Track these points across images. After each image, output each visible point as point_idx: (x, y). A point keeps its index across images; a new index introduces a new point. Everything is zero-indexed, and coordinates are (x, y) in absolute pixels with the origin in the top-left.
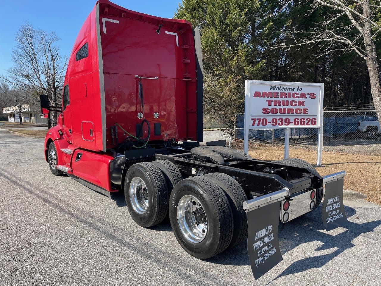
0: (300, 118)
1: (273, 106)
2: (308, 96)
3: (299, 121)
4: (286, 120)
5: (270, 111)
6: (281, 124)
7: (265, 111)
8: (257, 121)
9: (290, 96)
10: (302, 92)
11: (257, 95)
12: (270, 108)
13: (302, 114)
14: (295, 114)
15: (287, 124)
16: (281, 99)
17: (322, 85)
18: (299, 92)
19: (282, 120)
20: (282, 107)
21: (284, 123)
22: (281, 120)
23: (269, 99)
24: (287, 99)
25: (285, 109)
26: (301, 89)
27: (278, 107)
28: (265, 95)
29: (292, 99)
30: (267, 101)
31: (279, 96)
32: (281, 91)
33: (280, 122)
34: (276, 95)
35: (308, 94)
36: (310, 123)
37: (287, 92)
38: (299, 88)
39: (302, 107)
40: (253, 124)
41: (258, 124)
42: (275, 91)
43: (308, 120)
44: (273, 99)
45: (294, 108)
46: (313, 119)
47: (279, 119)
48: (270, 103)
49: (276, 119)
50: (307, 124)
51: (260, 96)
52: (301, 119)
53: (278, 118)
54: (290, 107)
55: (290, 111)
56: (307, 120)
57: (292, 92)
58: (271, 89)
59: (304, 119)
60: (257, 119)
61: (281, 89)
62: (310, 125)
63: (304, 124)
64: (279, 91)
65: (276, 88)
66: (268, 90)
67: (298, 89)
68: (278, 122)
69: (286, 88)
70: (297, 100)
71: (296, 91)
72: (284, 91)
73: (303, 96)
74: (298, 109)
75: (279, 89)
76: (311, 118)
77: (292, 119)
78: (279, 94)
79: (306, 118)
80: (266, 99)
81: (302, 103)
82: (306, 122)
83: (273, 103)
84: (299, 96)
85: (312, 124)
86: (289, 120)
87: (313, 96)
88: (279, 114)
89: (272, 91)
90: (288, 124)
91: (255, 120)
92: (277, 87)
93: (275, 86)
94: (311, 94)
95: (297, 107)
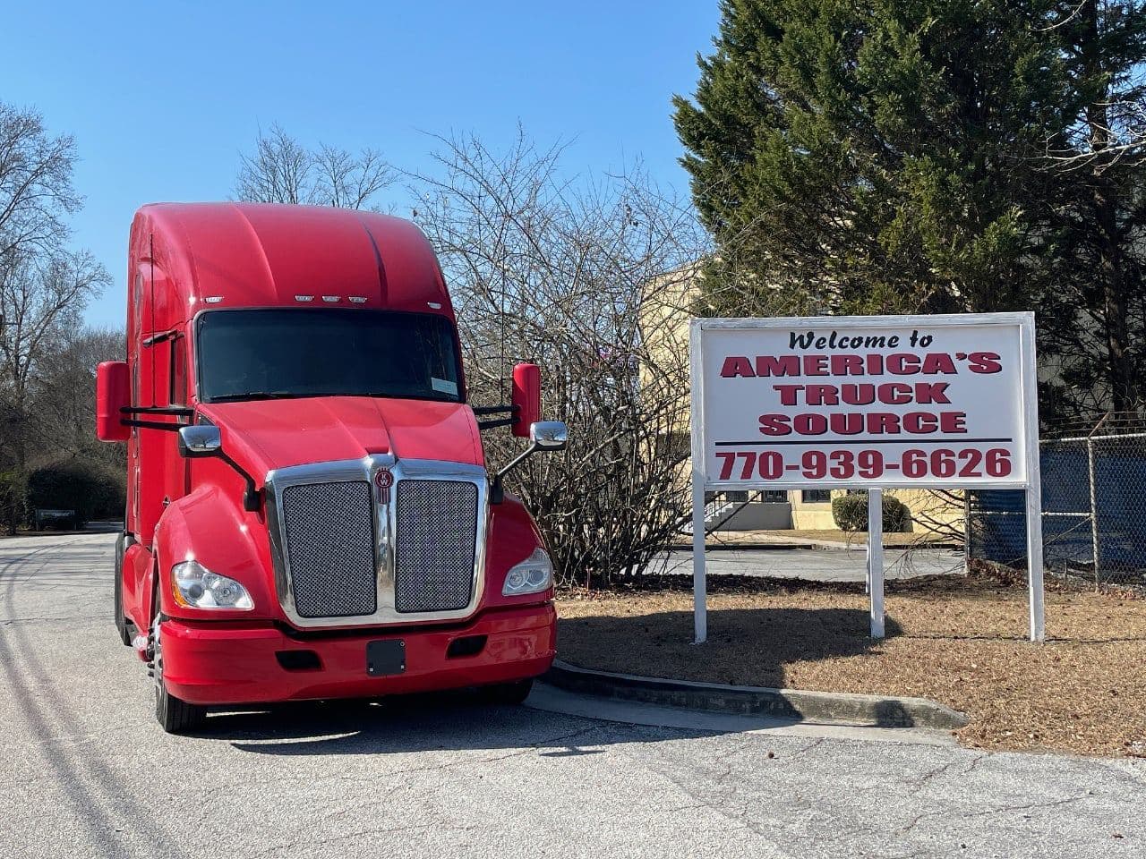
0: (929, 449)
1: (802, 407)
2: (962, 366)
3: (928, 460)
4: (863, 456)
5: (791, 424)
6: (842, 472)
7: (772, 424)
8: (740, 463)
9: (876, 365)
10: (933, 349)
11: (735, 367)
12: (792, 412)
13: (939, 435)
14: (904, 435)
15: (871, 471)
16: (837, 382)
17: (1027, 319)
18: (921, 353)
19: (849, 456)
20: (844, 408)
21: (857, 468)
22: (842, 458)
23: (787, 380)
24: (867, 379)
25: (857, 418)
26: (930, 338)
27: (825, 411)
28: (767, 366)
29: (888, 378)
30: (776, 388)
31: (829, 369)
32: (838, 351)
33: (840, 463)
34: (814, 366)
35: (961, 357)
36: (981, 466)
37: (862, 352)
38: (919, 337)
39: (935, 409)
40: (726, 474)
41: (747, 474)
42: (812, 351)
43: (970, 456)
44: (804, 380)
45: (900, 411)
46: (991, 454)
47: (835, 455)
48: (789, 396)
49: (821, 457)
50: (966, 472)
51: (747, 372)
52: (936, 455)
53: (827, 450)
54: (878, 407)
55: (881, 423)
56: (963, 454)
57: (886, 352)
58: (792, 346)
59: (949, 453)
60: (740, 455)
61: (836, 342)
62: (979, 475)
63: (950, 472)
64: (827, 351)
65: (814, 341)
66: (779, 348)
67: (914, 339)
68: (831, 464)
69: (860, 340)
70: (911, 380)
71: (904, 347)
72: (849, 351)
73: (941, 363)
74: (918, 415)
75: (827, 343)
76: (984, 448)
77: (892, 454)
78: (829, 362)
79: (957, 448)
80: (774, 380)
81: (934, 393)
82: (961, 464)
83: (801, 395)
84: (921, 365)
85: (991, 471)
86: (877, 456)
87: (986, 363)
88: (830, 435)
89: (798, 351)
90: (878, 473)
91: (730, 459)
92: (817, 337)
93: (811, 336)
94: (974, 357)
95: (914, 407)
